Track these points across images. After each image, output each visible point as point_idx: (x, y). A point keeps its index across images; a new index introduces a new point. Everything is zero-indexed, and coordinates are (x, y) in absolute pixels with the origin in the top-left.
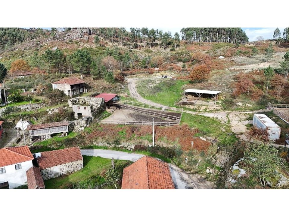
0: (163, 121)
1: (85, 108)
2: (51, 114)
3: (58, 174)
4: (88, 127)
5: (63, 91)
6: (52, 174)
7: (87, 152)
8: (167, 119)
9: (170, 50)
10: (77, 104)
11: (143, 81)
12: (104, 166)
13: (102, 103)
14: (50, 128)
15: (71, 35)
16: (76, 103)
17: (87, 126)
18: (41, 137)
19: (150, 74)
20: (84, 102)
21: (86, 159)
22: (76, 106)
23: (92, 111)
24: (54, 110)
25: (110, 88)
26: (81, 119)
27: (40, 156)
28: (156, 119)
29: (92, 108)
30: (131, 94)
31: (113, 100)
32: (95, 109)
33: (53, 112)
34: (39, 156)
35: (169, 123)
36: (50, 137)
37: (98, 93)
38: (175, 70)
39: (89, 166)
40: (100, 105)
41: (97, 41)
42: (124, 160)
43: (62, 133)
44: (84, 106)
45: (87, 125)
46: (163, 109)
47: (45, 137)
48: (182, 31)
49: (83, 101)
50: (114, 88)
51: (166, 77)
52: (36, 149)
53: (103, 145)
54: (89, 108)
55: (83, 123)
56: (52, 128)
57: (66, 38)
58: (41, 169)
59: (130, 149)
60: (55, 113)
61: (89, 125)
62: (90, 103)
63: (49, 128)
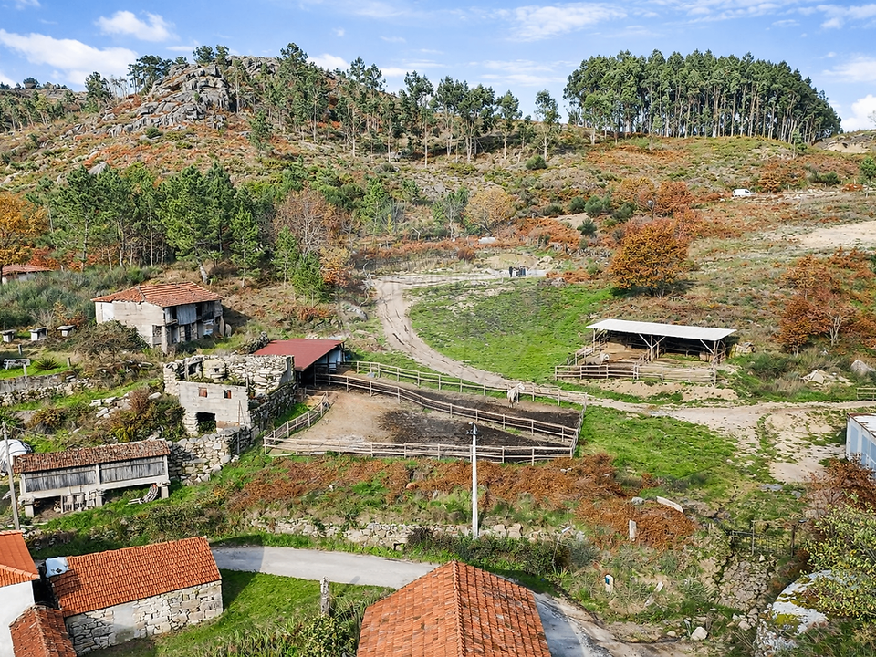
0: (514, 440)
1: (227, 395)
2: (106, 416)
3: (129, 632)
4: (236, 465)
5: (135, 330)
6: (107, 635)
7: (234, 556)
8: (528, 432)
9: (529, 167)
10: (198, 380)
11: (436, 290)
12: (299, 605)
13: (285, 374)
14: (100, 465)
15: (156, 112)
16: (194, 375)
17: (233, 461)
18: (65, 499)
19: (460, 259)
20: (221, 370)
21: (234, 583)
22: (194, 386)
23: (251, 407)
24: (118, 402)
25: (312, 319)
26: (212, 436)
27: (64, 570)
28: (485, 435)
29: (250, 393)
30: (392, 340)
31: (328, 364)
32: (261, 399)
33: (112, 411)
34: (59, 571)
35: (533, 448)
36: (99, 499)
37: (270, 336)
38: (556, 244)
39: (240, 605)
40: (277, 384)
41: (263, 134)
42: (371, 588)
43: (148, 486)
44: (225, 387)
45: (232, 457)
46: (511, 394)
47: (79, 500)
48: (570, 95)
49: (217, 370)
50: (327, 320)
51: (521, 272)
52: (51, 546)
53: (291, 531)
54: (240, 395)
55: (219, 451)
56: (108, 466)
57: (138, 124)
58: (67, 617)
59: (395, 545)
60: (121, 412)
61: (236, 457)
62: (244, 376)
63: (97, 467)
